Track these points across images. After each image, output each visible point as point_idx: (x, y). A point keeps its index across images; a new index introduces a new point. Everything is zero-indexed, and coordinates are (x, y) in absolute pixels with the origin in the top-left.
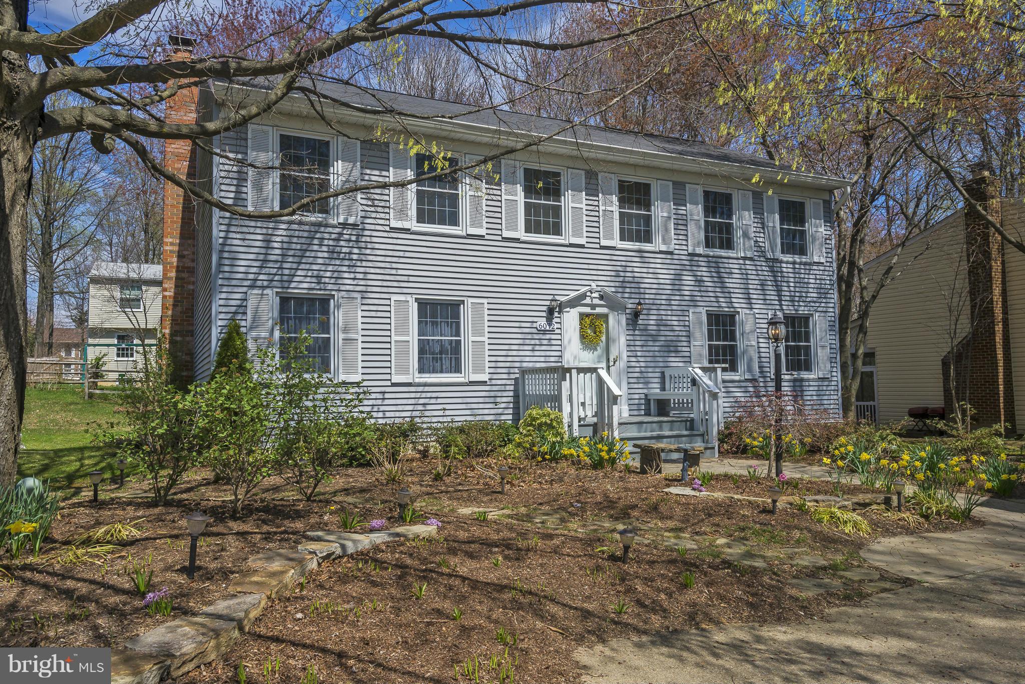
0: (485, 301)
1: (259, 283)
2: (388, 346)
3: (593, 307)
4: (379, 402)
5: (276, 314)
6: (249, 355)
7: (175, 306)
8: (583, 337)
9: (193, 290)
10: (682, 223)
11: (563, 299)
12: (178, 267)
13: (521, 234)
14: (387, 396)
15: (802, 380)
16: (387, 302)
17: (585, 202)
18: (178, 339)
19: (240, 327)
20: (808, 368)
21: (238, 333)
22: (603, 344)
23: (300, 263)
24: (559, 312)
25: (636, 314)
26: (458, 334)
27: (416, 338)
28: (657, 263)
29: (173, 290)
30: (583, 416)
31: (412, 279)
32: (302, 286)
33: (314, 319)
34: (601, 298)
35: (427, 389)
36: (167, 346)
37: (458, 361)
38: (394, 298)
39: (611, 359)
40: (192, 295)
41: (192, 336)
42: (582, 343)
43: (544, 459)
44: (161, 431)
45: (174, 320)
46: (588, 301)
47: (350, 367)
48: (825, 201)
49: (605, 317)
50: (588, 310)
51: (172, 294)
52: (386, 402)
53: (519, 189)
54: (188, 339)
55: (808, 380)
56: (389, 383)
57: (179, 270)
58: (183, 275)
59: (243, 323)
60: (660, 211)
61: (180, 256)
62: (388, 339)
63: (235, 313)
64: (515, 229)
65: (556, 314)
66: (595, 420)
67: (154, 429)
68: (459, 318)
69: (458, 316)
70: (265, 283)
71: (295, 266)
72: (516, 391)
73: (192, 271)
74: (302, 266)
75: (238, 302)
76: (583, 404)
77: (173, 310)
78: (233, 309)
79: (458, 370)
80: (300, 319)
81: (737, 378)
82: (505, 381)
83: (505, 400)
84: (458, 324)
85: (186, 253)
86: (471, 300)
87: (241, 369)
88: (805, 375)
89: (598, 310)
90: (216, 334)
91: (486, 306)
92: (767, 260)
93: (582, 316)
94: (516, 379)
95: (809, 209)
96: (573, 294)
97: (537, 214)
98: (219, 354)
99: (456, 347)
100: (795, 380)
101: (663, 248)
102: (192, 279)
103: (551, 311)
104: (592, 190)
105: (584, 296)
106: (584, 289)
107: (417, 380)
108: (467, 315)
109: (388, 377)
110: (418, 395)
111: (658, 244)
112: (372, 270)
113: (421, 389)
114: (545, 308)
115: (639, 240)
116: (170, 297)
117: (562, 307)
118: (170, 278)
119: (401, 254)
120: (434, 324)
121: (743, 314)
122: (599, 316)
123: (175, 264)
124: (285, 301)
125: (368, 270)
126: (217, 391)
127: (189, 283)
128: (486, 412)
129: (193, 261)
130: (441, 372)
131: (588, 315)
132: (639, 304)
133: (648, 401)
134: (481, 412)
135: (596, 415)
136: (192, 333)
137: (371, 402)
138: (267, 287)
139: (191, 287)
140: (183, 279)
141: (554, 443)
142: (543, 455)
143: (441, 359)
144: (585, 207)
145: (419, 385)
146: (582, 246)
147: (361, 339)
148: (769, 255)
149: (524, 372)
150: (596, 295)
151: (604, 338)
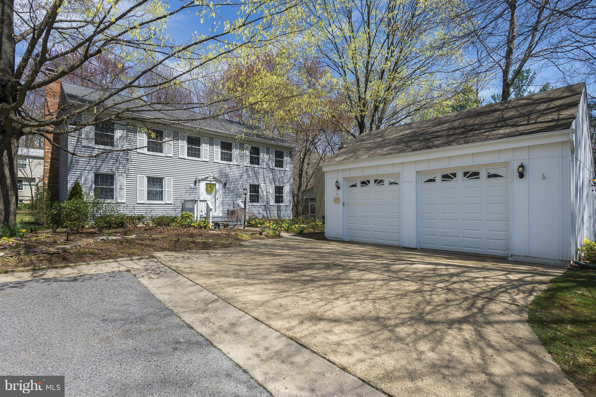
0: (172, 178)
1: (87, 169)
2: (136, 191)
3: (211, 181)
4: (133, 209)
5: (93, 180)
6: (83, 193)
7: (50, 172)
8: (207, 190)
9: (58, 167)
10: (242, 156)
11: (200, 178)
12: (51, 158)
13: (186, 156)
14: (135, 207)
15: (280, 206)
16: (136, 177)
17: (209, 148)
18: (52, 185)
19: (79, 183)
20: (282, 202)
21: (79, 185)
22: (214, 193)
23: (103, 163)
24: (199, 182)
25: (225, 184)
26: (162, 188)
27: (146, 189)
28: (234, 168)
29: (49, 166)
30: (201, 214)
31: (145, 170)
32: (104, 170)
33: (108, 181)
34: (213, 178)
35: (151, 205)
36: (47, 187)
37: (162, 197)
38: (138, 175)
39: (216, 198)
40: (58, 169)
41: (58, 184)
42: (207, 192)
43: (186, 227)
44: (55, 213)
45: (50, 178)
46: (209, 179)
47: (122, 197)
48: (290, 152)
49: (215, 184)
50: (209, 182)
51: (49, 168)
52: (135, 209)
53: (185, 142)
54: (56, 185)
55: (282, 206)
56: (136, 203)
57: (51, 159)
58: (53, 161)
59: (81, 182)
60: (235, 152)
61: (52, 154)
62: (136, 189)
63: (78, 178)
64: (184, 155)
65: (197, 183)
66: (205, 216)
67: (53, 212)
68: (162, 183)
69: (162, 182)
70: (90, 169)
71: (101, 163)
72: (182, 207)
73: (58, 160)
74: (104, 164)
75: (79, 175)
76: (202, 211)
77: (49, 174)
78: (77, 177)
79: (162, 200)
80: (103, 181)
81: (259, 205)
82: (179, 204)
83: (179, 209)
84: (162, 185)
85: (54, 153)
86: (167, 177)
87: (80, 197)
88: (281, 204)
89: (212, 182)
90: (70, 186)
91: (172, 179)
92: (271, 169)
93: (207, 184)
94: (183, 203)
95: (285, 154)
96: (204, 177)
97: (192, 150)
98: (71, 192)
99: (161, 193)
100: (278, 206)
101: (236, 164)
102: (58, 163)
103: (195, 182)
104: (211, 144)
105: (208, 178)
106: (207, 175)
107: (147, 203)
108: (166, 182)
109: (136, 201)
110: (148, 207)
111: (234, 162)
112: (131, 168)
113: (149, 205)
114: (194, 181)
115: (227, 161)
116: (48, 169)
117: (199, 181)
118: (48, 162)
119: (142, 161)
120: (154, 185)
121: (262, 185)
122: (213, 184)
123: (50, 157)
124: (97, 176)
125: (129, 168)
126: (73, 202)
127: (56, 164)
128: (172, 213)
129: (58, 156)
130: (156, 200)
131: (209, 184)
132: (226, 181)
133: (228, 211)
134: (170, 213)
135: (206, 214)
136: (58, 183)
137: (129, 209)
138: (91, 170)
139: (57, 166)
140: (53, 162)
141: (189, 222)
142: (185, 225)
143: (156, 196)
144: (209, 149)
145: (148, 204)
146: (208, 162)
147: (125, 189)
148: (271, 167)
149: (185, 201)
150: (212, 177)
151: (214, 191)
